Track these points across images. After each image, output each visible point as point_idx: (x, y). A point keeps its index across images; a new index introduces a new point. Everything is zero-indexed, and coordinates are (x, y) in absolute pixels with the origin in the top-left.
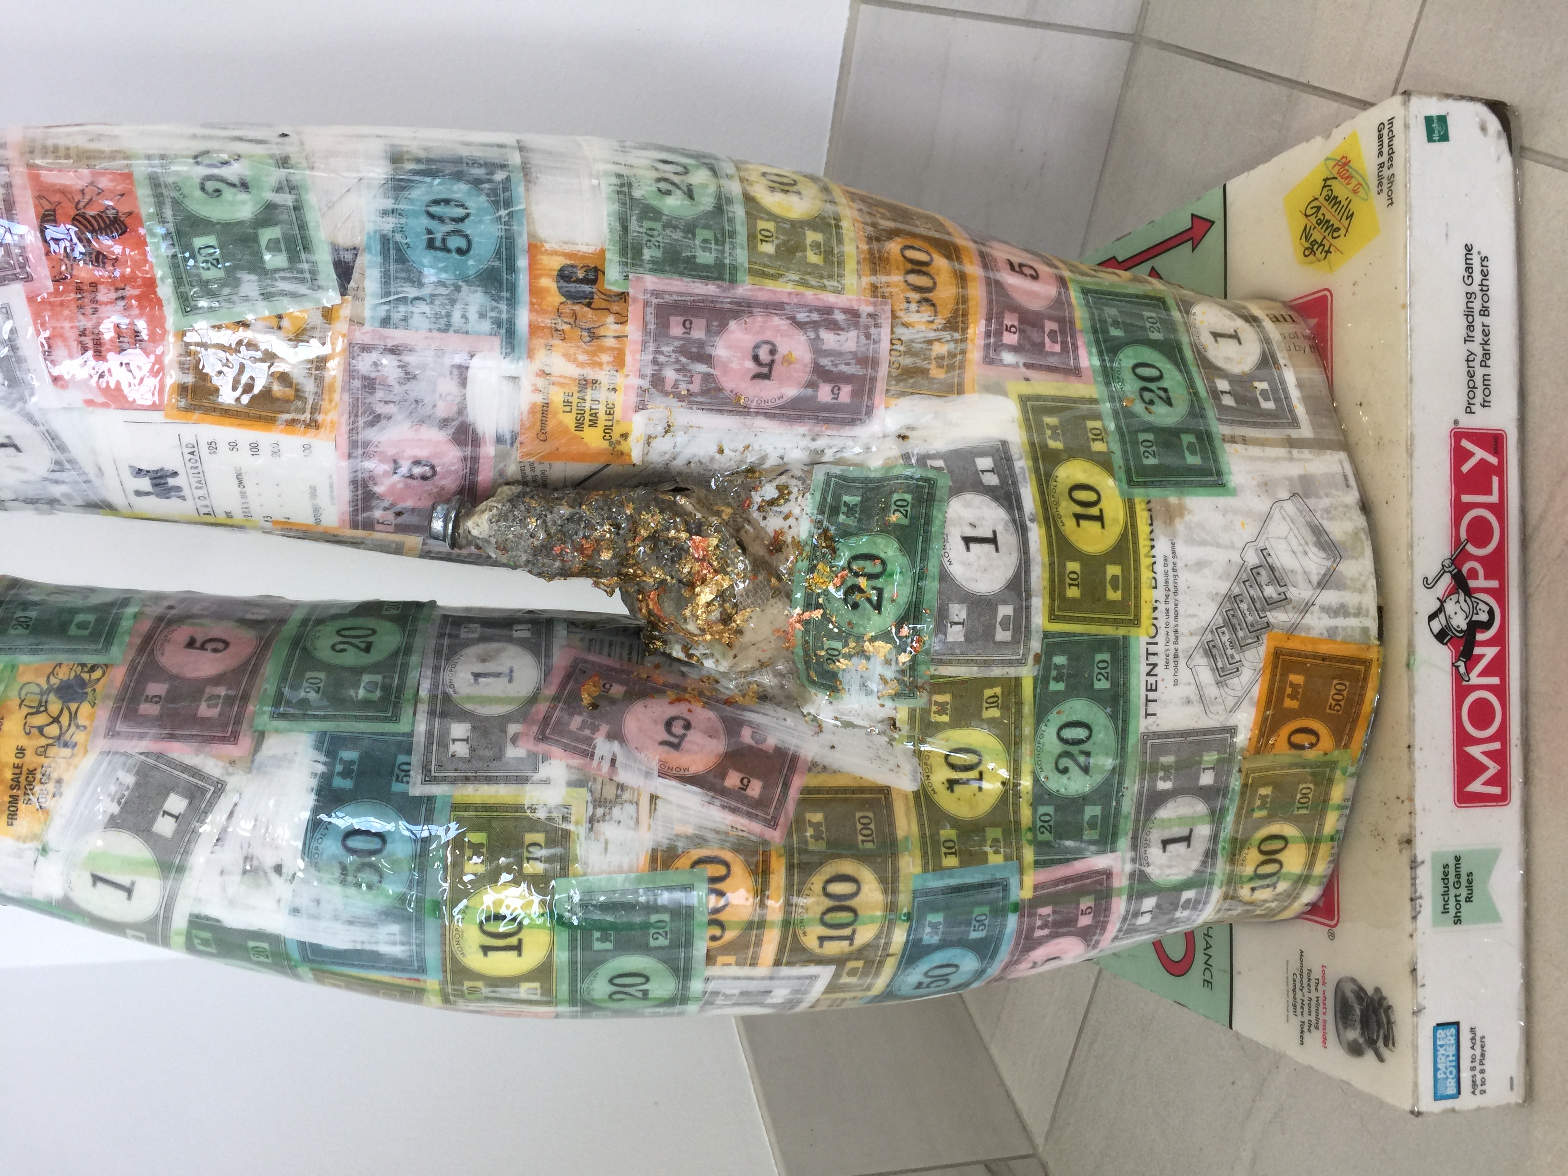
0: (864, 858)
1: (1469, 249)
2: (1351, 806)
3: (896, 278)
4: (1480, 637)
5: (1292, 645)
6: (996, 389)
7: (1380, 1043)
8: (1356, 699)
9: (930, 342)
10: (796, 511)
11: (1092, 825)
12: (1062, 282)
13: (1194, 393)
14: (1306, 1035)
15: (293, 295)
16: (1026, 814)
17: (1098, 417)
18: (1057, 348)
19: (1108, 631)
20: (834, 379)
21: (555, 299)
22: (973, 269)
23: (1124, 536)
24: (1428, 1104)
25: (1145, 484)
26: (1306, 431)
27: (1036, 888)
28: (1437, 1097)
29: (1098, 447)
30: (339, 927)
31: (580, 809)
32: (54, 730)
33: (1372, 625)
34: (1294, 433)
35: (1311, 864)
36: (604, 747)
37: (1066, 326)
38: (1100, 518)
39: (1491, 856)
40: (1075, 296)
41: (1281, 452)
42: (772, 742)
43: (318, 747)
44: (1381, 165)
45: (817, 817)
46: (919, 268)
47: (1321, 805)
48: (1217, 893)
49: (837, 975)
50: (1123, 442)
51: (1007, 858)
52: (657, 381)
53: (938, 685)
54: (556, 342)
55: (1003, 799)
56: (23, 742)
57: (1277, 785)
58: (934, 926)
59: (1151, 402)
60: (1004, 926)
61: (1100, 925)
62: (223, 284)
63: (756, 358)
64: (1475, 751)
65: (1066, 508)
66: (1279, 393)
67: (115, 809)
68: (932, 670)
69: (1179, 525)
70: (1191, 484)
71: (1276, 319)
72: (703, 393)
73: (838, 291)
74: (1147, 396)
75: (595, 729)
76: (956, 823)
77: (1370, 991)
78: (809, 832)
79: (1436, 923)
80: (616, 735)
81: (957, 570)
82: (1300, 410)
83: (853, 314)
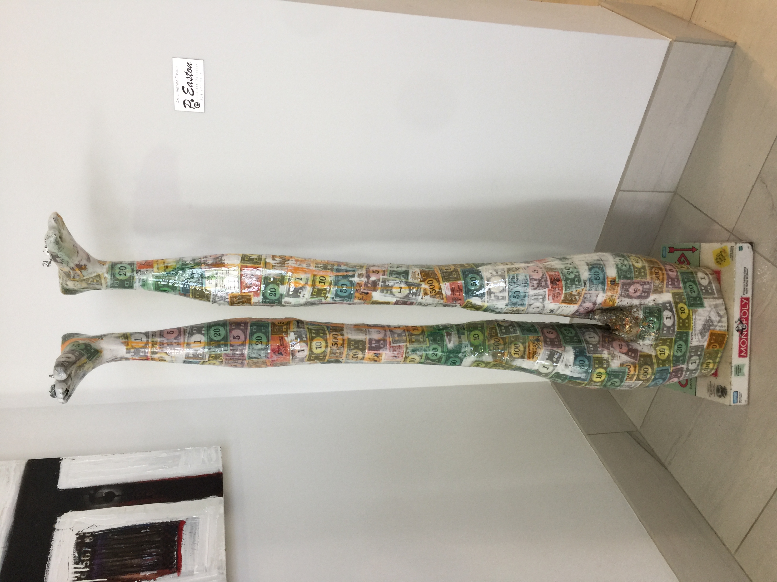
0: (648, 365)
1: (745, 268)
2: (721, 358)
3: (654, 276)
4: (744, 330)
5: (714, 332)
6: (668, 292)
7: (725, 395)
8: (723, 340)
9: (659, 285)
10: (640, 313)
11: (681, 360)
12: (677, 271)
13: (698, 290)
14: (711, 395)
15: (579, 288)
16: (671, 359)
17: (684, 296)
18: (677, 284)
19: (686, 331)
20: (645, 292)
21: (610, 285)
22: (665, 272)
23: (688, 316)
24: (732, 404)
25: (691, 307)
26: (716, 296)
27: (673, 370)
28: (734, 403)
29: (684, 301)
30: (577, 374)
31: (610, 358)
32: (537, 346)
33: (726, 328)
34: (715, 296)
35: (714, 367)
36: (611, 349)
37: (678, 279)
38: (685, 313)
39: (744, 366)
40: (679, 274)
41: (712, 300)
42: (634, 348)
43: (573, 349)
44: (731, 253)
45: (642, 359)
46: (657, 273)
47: (716, 357)
48: (699, 371)
49: (643, 383)
50: (688, 300)
51: (669, 365)
52: (621, 295)
53: (661, 340)
54: (610, 291)
55: (668, 356)
56: (533, 348)
57: (709, 354)
58: (658, 376)
59: (692, 292)
60: (667, 376)
61: (681, 376)
62: (570, 287)
63: (635, 290)
64: (742, 349)
65: (680, 311)
66: (712, 289)
67: (547, 357)
68: (661, 337)
69: (697, 314)
70: (698, 306)
71: (711, 274)
72: (627, 296)
73: (646, 279)
74: (691, 291)
75: (609, 346)
76: (661, 360)
77: (723, 387)
78: (641, 361)
79: (735, 376)
80: (612, 347)
81: (665, 323)
82: (715, 292)
83: (648, 282)
